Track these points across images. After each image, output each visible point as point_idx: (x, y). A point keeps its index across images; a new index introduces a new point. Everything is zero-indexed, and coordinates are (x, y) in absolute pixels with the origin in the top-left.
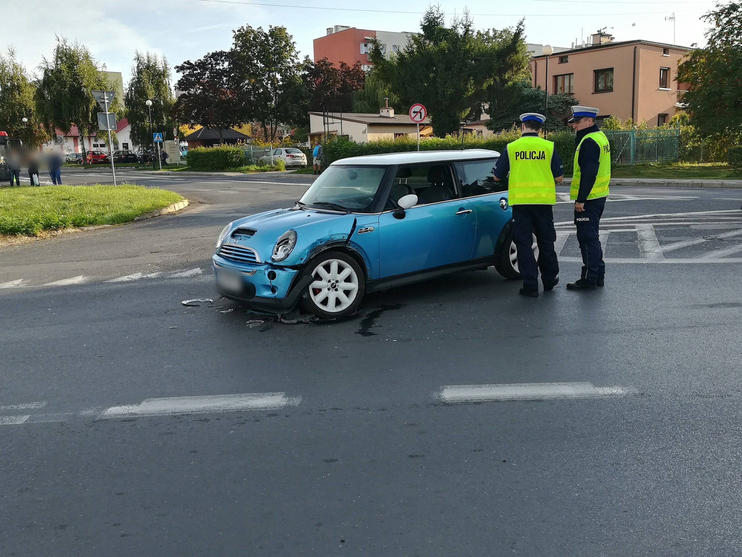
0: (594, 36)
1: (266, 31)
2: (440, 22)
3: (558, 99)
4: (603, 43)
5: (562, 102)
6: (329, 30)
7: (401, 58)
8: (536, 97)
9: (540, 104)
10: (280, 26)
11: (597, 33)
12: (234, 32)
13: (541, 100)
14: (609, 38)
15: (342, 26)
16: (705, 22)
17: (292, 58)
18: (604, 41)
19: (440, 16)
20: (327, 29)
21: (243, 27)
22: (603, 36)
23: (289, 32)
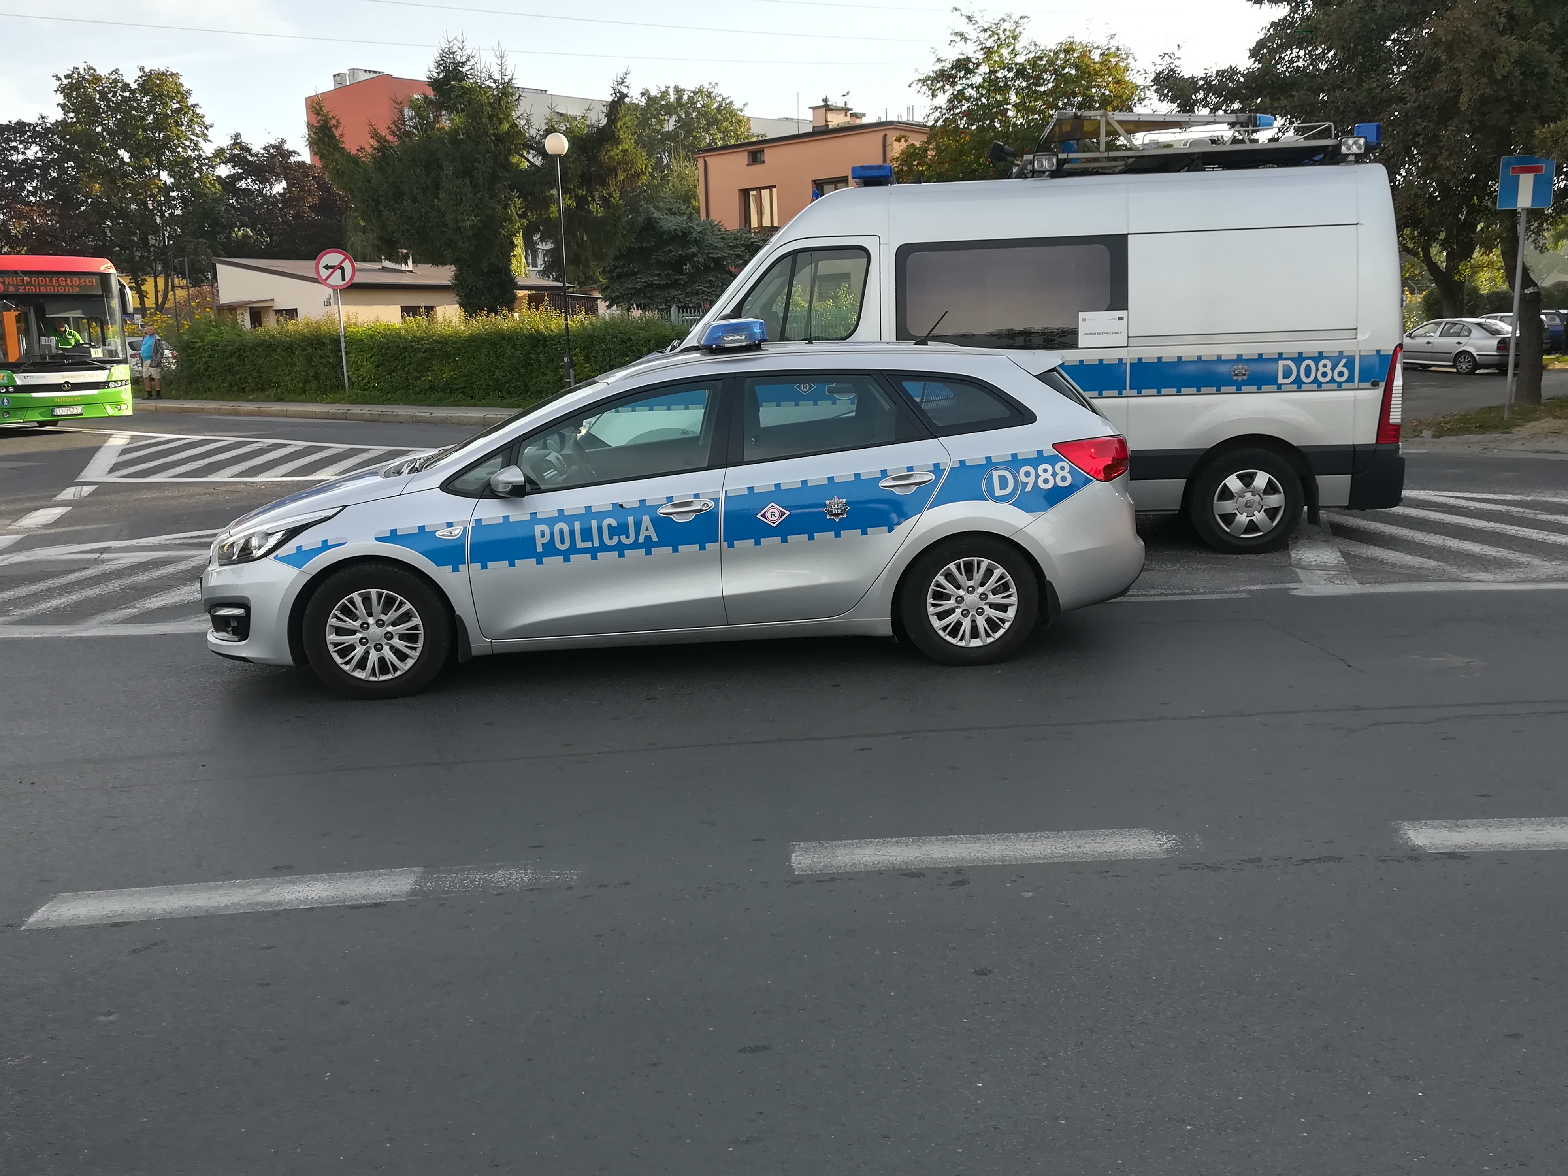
0: (815, 111)
1: (131, 78)
2: (468, 73)
3: (736, 239)
4: (831, 125)
5: (742, 245)
6: (338, 78)
7: (383, 147)
8: (685, 235)
9: (694, 249)
10: (162, 69)
11: (822, 104)
12: (58, 79)
13: (696, 242)
14: (846, 115)
15: (365, 71)
16: (919, 92)
17: (195, 138)
18: (836, 120)
19: (468, 60)
20: (334, 76)
21: (77, 69)
22: (832, 110)
23: (186, 82)
